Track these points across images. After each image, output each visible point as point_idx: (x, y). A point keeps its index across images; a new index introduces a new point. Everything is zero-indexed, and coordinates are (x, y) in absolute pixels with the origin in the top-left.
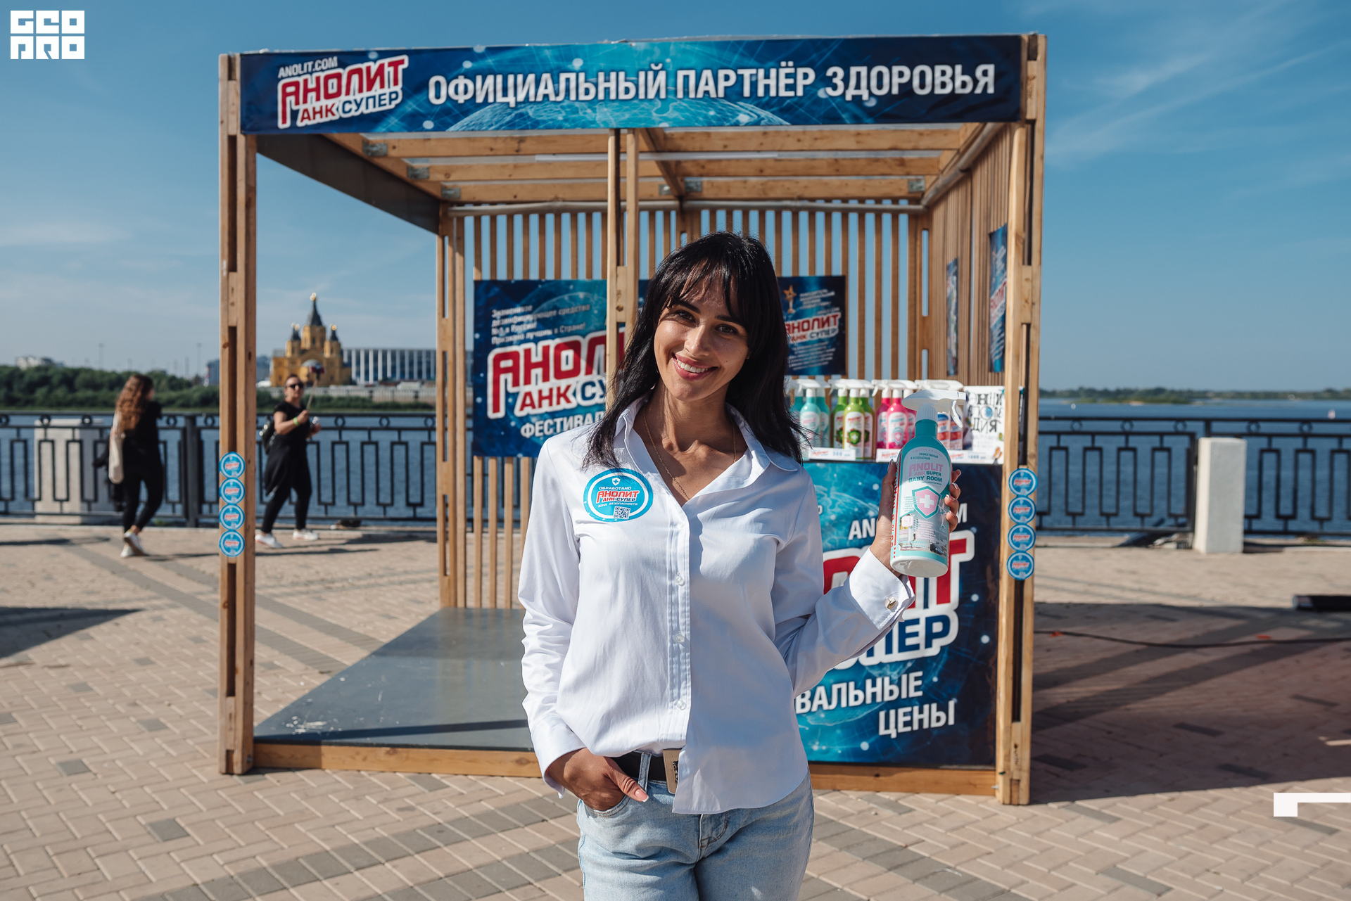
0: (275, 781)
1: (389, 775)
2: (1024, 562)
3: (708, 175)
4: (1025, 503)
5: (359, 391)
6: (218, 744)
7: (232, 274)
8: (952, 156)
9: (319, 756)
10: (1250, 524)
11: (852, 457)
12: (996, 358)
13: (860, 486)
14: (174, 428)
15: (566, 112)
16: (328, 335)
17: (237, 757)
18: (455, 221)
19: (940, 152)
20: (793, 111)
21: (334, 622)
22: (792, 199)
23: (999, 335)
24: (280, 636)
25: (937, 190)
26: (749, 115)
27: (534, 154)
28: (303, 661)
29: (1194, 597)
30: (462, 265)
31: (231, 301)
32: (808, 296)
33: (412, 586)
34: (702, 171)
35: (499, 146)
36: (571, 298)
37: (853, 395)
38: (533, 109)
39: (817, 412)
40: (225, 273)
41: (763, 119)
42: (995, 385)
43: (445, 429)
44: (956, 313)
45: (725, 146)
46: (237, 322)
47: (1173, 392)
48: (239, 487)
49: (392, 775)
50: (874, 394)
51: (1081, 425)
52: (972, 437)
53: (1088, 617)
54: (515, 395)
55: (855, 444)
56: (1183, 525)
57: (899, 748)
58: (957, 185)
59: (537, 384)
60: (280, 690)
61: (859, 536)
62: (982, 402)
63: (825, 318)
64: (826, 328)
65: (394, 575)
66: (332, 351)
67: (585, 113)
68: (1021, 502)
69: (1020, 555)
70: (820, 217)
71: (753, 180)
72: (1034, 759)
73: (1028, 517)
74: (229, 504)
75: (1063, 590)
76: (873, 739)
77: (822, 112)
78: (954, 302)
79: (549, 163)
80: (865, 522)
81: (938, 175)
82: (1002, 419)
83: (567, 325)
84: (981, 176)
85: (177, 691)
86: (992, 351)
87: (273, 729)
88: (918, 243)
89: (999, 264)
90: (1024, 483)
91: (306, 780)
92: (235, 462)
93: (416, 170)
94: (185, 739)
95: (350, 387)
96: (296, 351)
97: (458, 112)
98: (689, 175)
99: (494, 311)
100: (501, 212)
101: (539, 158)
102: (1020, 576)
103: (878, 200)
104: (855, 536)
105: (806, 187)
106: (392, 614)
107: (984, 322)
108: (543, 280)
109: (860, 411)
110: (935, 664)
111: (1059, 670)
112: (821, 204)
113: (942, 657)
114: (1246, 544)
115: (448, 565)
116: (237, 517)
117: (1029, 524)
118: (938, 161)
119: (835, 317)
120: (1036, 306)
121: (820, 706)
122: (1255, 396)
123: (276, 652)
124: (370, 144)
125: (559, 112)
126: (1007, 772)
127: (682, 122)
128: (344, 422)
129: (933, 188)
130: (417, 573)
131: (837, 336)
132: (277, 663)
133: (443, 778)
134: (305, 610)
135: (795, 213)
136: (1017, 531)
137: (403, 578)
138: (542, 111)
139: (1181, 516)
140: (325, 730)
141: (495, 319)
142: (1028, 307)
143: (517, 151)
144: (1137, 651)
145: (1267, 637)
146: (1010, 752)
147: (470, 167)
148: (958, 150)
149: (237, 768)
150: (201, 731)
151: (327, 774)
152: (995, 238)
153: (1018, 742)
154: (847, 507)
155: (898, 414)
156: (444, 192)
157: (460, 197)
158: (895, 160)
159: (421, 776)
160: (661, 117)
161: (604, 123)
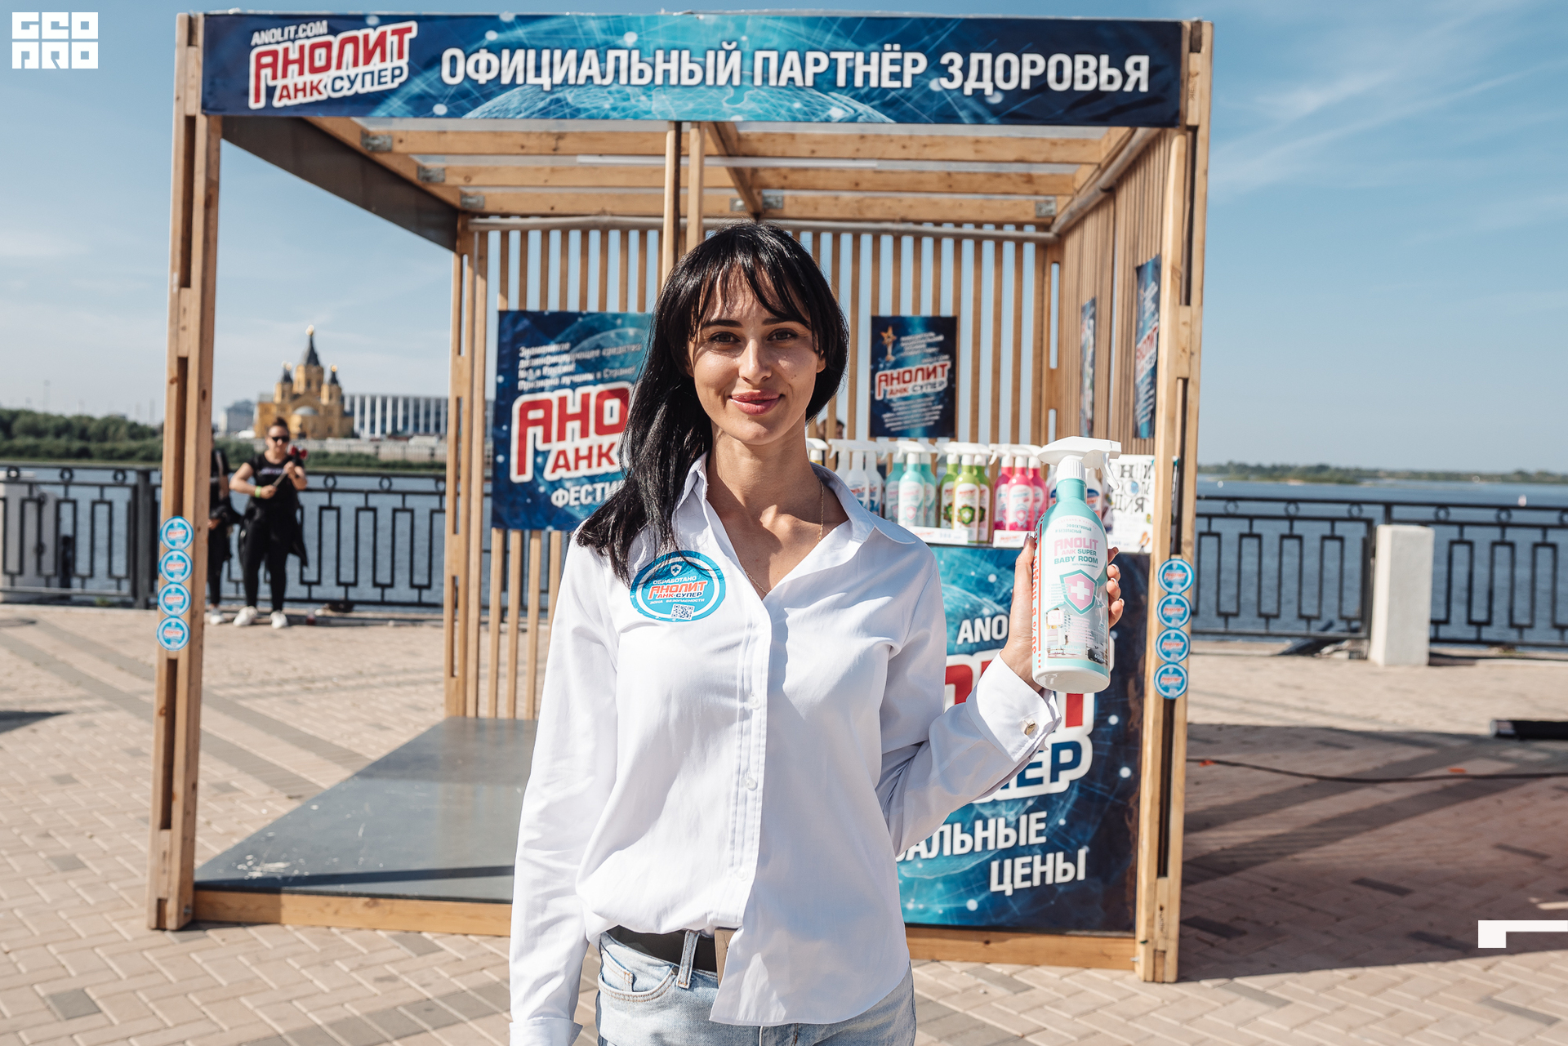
0: (219, 940)
1: (366, 934)
2: (1176, 676)
3: (790, 188)
4: (1178, 602)
5: (362, 446)
6: (147, 889)
7: (185, 291)
8: (1091, 172)
9: (278, 907)
10: (1437, 631)
11: (964, 541)
12: (1143, 422)
13: (973, 577)
14: (122, 485)
15: (615, 98)
16: (327, 377)
17: (171, 908)
18: (477, 235)
19: (1077, 166)
20: (896, 106)
21: (311, 732)
22: (893, 221)
23: (1148, 392)
24: (241, 749)
25: (1072, 214)
26: (843, 109)
27: (576, 155)
28: (267, 782)
29: (1372, 719)
30: (484, 291)
31: (181, 325)
32: (911, 341)
33: (412, 689)
34: (783, 182)
35: (532, 143)
36: (619, 335)
37: (966, 462)
38: (572, 94)
39: (920, 482)
40: (176, 289)
41: (861, 115)
42: (1140, 454)
43: (457, 494)
44: (1093, 364)
45: (813, 152)
46: (189, 351)
47: (1338, 470)
48: (184, 561)
49: (370, 933)
50: (992, 462)
51: (1237, 507)
52: (1112, 519)
53: (1244, 743)
54: (546, 454)
55: (968, 523)
56: (1356, 630)
57: (1015, 908)
58: (1097, 207)
59: (573, 440)
60: (235, 819)
61: (971, 640)
62: (1127, 474)
63: (931, 368)
64: (932, 380)
65: (390, 673)
66: (330, 397)
67: (638, 101)
68: (1174, 601)
69: (1171, 667)
70: (927, 243)
71: (847, 196)
72: (1183, 922)
73: (1181, 619)
74: (171, 583)
75: (1214, 708)
76: (982, 896)
77: (935, 109)
78: (1089, 352)
79: (593, 168)
80: (978, 622)
81: (1072, 195)
82: (1151, 497)
83: (612, 368)
84: (1127, 196)
85: (103, 819)
86: (1138, 412)
87: (221, 871)
88: (1047, 279)
89: (1149, 306)
90: (1177, 577)
91: (261, 939)
92: (181, 529)
93: (428, 171)
94: (107, 882)
95: (352, 441)
96: (287, 396)
97: (478, 95)
98: (768, 187)
99: (523, 349)
100: (535, 227)
101: (581, 159)
102: (1170, 695)
103: (999, 225)
104: (966, 639)
105: (911, 207)
106: (385, 724)
107: (1128, 377)
108: (584, 312)
109: (974, 483)
110: (1062, 803)
111: (1212, 808)
112: (928, 227)
113: (1071, 794)
114: (1432, 655)
115: (457, 663)
116: (181, 600)
117: (1183, 629)
118: (1074, 180)
119: (943, 366)
120: (1196, 357)
121: (917, 854)
122: (1433, 476)
123: (234, 770)
124: (371, 135)
125: (606, 98)
126: (1150, 941)
127: (759, 115)
128: (335, 483)
129: (1066, 212)
130: (419, 672)
131: (945, 390)
132: (234, 784)
133: (436, 938)
134: (275, 716)
135: (897, 238)
136: (1168, 636)
137: (401, 678)
138: (584, 96)
139: (1355, 619)
140: (288, 874)
141: (523, 358)
142: (1185, 357)
143: (555, 150)
144: (1306, 786)
145: (1462, 771)
146: (1154, 915)
147: (496, 169)
148: (1099, 165)
149: (171, 922)
150: (129, 871)
151: (287, 931)
152: (1144, 273)
153: (1165, 904)
154: (956, 603)
155: (1023, 487)
156: (464, 200)
157: (483, 207)
158: (1021, 175)
159: (410, 937)
160: (734, 109)
161: (662, 113)
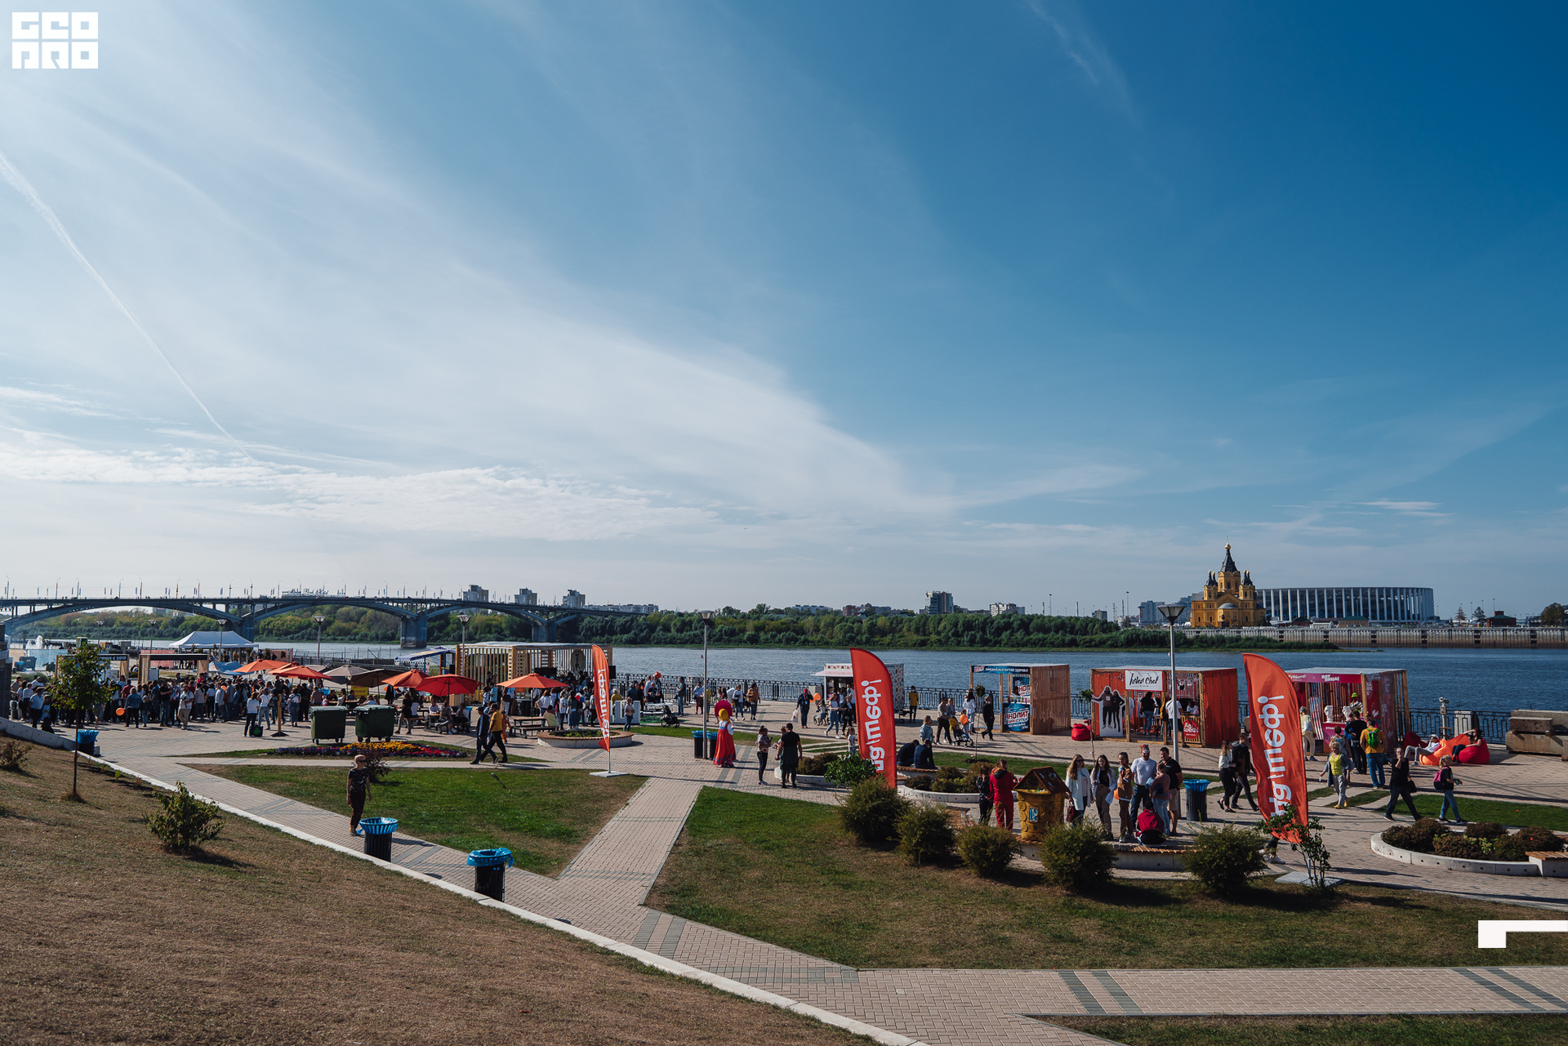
5: (1270, 633)
16: (1242, 578)
66: (1245, 595)
95: (1263, 628)
96: (1212, 595)
